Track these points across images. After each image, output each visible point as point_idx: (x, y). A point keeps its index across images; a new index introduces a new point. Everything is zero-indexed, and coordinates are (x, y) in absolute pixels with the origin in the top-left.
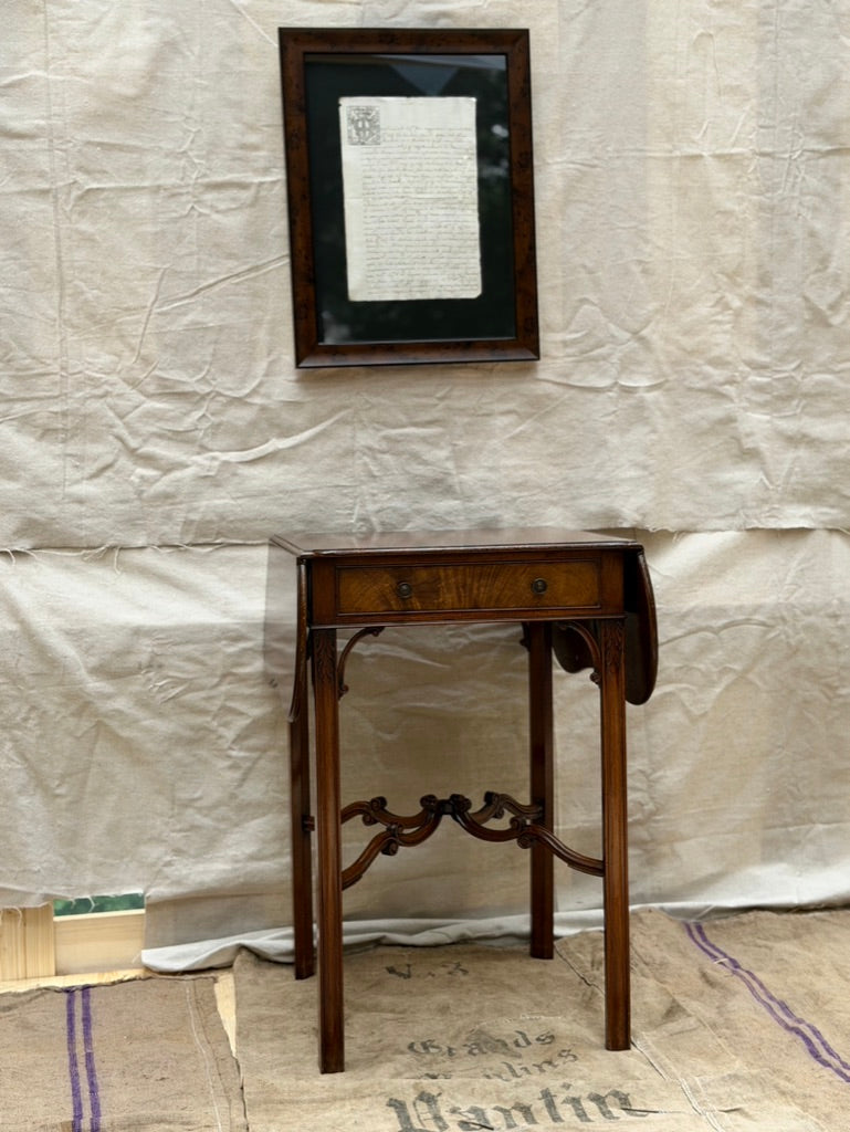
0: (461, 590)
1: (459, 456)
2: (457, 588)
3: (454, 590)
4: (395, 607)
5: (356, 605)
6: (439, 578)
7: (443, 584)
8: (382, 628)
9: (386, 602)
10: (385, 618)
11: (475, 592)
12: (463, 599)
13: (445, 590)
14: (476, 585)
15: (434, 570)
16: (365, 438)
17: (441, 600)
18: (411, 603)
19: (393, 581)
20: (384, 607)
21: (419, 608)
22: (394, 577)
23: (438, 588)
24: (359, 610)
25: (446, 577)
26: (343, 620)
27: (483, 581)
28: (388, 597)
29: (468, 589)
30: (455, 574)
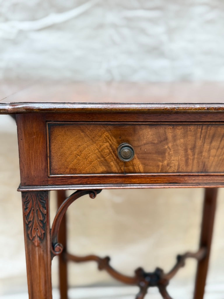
0: (189, 152)
1: (171, 32)
2: (186, 150)
3: (182, 152)
4: (114, 169)
5: (71, 166)
6: (166, 139)
7: (170, 145)
8: (99, 191)
9: (105, 162)
10: (102, 180)
11: (205, 154)
12: (190, 161)
13: (172, 152)
14: (206, 146)
15: (161, 130)
16: (112, 17)
17: (166, 162)
18: (133, 165)
19: (114, 141)
20: (102, 169)
21: (142, 170)
22: (115, 137)
23: (165, 150)
24: (74, 170)
25: (175, 138)
26: (55, 182)
27: (215, 144)
28: (107, 158)
29: (197, 151)
30: (185, 135)
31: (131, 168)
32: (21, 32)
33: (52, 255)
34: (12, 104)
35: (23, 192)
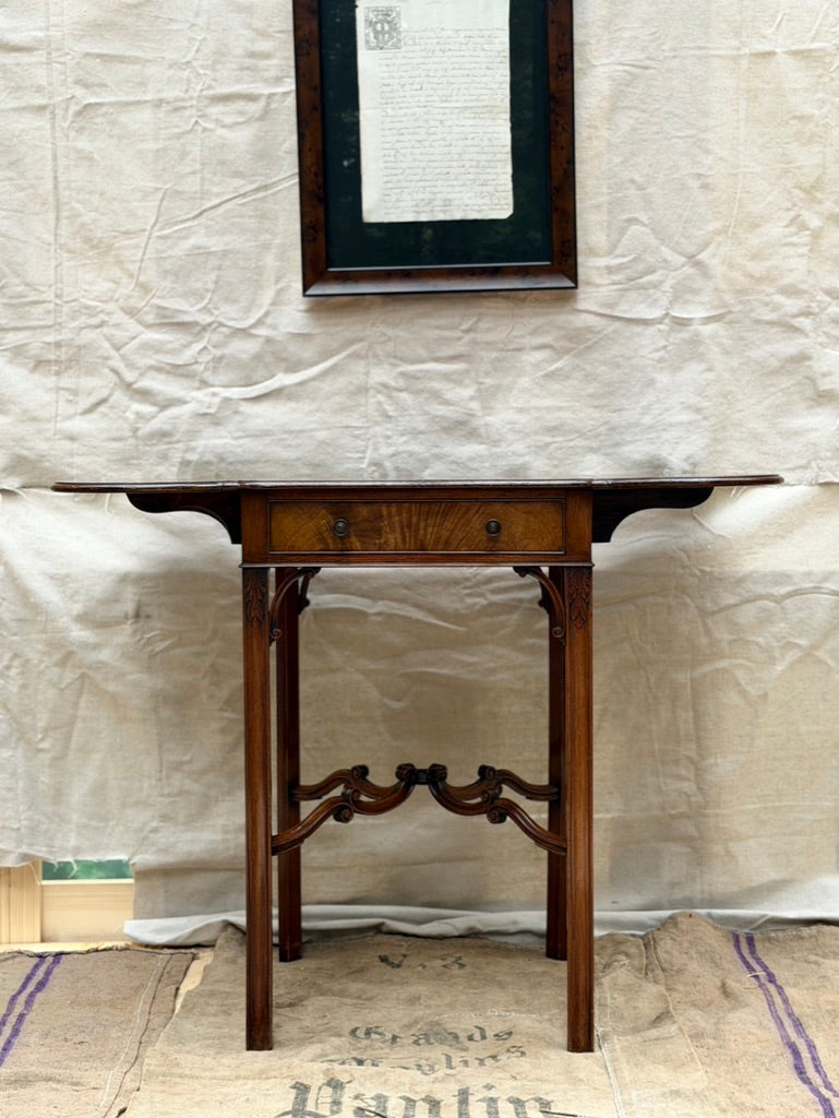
2: (402, 529)
3: (398, 530)
4: (332, 547)
5: (289, 543)
6: (381, 516)
7: (386, 522)
8: (319, 569)
9: (322, 540)
10: (320, 557)
11: (422, 532)
12: (407, 540)
13: (388, 530)
14: (422, 524)
15: (375, 507)
16: (380, 375)
18: (350, 543)
19: (330, 518)
20: (321, 546)
21: (359, 548)
22: (332, 514)
23: (381, 528)
24: (292, 548)
25: (390, 516)
26: (275, 559)
27: (431, 521)
28: (325, 535)
29: (413, 529)
30: (399, 512)
31: (348, 545)
32: (227, 400)
33: (271, 641)
34: (239, 482)
35: (244, 569)
